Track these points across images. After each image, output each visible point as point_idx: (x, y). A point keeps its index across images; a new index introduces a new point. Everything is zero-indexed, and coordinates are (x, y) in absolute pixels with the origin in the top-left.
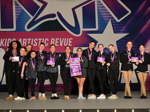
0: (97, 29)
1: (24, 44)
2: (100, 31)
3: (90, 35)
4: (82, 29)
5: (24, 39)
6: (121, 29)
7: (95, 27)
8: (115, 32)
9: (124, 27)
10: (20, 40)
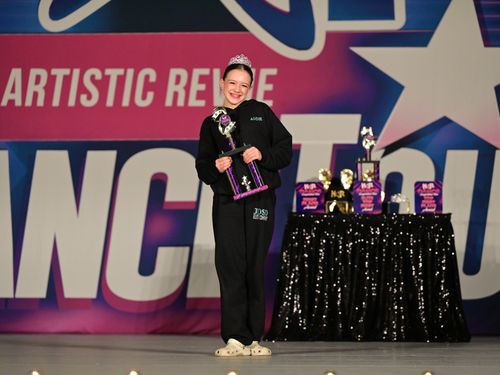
0: (398, 22)
1: (36, 95)
2: (416, 36)
3: (366, 53)
4: (324, 24)
5: (34, 72)
7: (390, 15)
8: (489, 40)
10: (16, 74)
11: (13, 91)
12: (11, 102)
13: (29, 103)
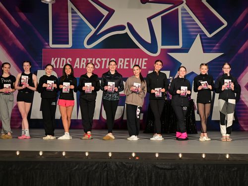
0: (180, 46)
1: (83, 65)
2: (185, 50)
3: (171, 54)
4: (160, 47)
5: (82, 59)
6: (214, 46)
7: (178, 44)
8: (205, 51)
9: (217, 45)
10: (78, 60)
11: (77, 64)
12: (77, 67)
13: (81, 67)
